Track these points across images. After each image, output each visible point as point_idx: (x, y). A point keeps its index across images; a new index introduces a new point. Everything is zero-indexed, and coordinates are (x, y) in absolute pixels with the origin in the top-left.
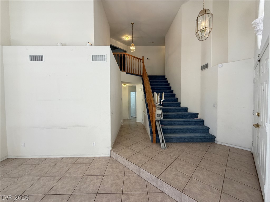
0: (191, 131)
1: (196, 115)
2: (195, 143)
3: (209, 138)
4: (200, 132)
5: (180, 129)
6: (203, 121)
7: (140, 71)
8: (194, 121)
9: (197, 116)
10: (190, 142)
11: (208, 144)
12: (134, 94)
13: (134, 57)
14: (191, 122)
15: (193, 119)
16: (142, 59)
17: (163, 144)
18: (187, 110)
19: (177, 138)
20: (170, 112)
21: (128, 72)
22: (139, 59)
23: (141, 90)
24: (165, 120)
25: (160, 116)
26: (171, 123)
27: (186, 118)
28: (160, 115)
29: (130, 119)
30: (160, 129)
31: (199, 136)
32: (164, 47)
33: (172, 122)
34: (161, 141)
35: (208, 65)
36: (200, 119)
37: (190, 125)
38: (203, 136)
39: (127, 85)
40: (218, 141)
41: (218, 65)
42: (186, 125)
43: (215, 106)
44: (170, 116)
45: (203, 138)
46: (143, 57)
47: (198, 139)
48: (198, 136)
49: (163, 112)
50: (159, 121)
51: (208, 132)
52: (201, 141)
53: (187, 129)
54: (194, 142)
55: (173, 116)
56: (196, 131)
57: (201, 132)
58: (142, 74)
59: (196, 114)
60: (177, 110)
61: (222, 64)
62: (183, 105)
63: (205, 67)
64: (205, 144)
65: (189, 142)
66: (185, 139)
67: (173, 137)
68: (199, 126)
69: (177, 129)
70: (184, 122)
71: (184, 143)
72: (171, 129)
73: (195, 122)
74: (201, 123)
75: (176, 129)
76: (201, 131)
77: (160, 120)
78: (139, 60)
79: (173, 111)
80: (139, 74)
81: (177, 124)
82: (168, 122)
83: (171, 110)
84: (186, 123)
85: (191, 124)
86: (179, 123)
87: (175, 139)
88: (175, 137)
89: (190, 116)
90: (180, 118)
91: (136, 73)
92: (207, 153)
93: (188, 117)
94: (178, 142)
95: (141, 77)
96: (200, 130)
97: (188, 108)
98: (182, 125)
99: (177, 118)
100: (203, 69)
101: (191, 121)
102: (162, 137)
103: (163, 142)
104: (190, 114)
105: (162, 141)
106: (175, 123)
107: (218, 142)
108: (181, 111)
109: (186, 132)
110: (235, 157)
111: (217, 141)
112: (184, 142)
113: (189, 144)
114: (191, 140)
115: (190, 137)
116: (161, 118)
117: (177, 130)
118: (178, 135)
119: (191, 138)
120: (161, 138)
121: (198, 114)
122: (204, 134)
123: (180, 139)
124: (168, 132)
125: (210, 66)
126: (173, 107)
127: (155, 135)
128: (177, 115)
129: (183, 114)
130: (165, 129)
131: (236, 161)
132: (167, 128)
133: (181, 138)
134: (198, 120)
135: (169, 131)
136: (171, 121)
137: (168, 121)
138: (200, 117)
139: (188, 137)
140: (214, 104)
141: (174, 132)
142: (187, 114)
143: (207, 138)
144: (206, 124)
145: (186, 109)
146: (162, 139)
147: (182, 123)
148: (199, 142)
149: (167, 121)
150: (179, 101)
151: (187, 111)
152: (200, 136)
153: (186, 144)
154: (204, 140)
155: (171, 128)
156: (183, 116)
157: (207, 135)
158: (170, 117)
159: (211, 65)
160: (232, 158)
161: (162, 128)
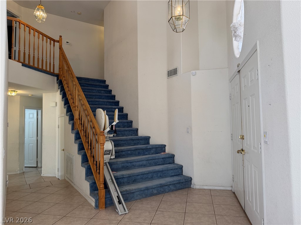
0: (159, 175)
1: (162, 148)
2: (167, 194)
3: (184, 181)
4: (171, 175)
5: (143, 174)
6: (173, 156)
7: (54, 65)
8: (161, 157)
9: (164, 149)
10: (161, 194)
11: (184, 192)
12: (33, 114)
13: (40, 33)
14: (157, 160)
15: (159, 155)
16: (58, 42)
17: (121, 205)
18: (149, 140)
19: (140, 190)
20: (123, 146)
21: (27, 62)
22: (51, 39)
23: (54, 104)
24: (117, 162)
25: (109, 154)
26: (127, 165)
27: (149, 155)
28: (110, 152)
29: (22, 171)
30: (112, 179)
31: (172, 181)
32: (102, 28)
33: (130, 164)
34: (116, 201)
35: (177, 70)
36: (168, 154)
37: (156, 164)
38: (177, 180)
39: (20, 92)
40: (195, 183)
41: (191, 72)
42: (151, 165)
43: (189, 131)
44: (124, 153)
45: (177, 183)
46: (61, 36)
47: (171, 186)
48: (170, 182)
49: (115, 146)
50: (107, 164)
51: (182, 174)
52: (175, 189)
53: (154, 172)
54: (166, 192)
55: (129, 152)
56: (165, 173)
57: (173, 175)
58: (57, 71)
59: (163, 146)
60: (135, 142)
61: (196, 71)
62: (142, 133)
63: (172, 73)
64: (180, 192)
65: (158, 193)
66: (153, 190)
67: (135, 190)
68: (168, 165)
69: (139, 175)
70: (147, 161)
71: (152, 198)
72: (129, 177)
73: (163, 158)
74: (171, 161)
75: (137, 175)
76: (172, 173)
77: (109, 163)
78: (52, 42)
79: (128, 144)
80: (52, 71)
81: (137, 166)
82: (123, 165)
83: (124, 142)
84: (150, 162)
85: (158, 164)
86: (141, 163)
87: (138, 193)
88: (139, 189)
89: (154, 149)
90: (139, 154)
91: (44, 68)
92: (188, 204)
93: (152, 151)
94: (143, 198)
95: (56, 78)
96: (172, 171)
97: (149, 138)
98: (145, 166)
99: (136, 155)
100: (169, 75)
101: (157, 157)
102: (116, 192)
103: (120, 202)
104: (155, 147)
105: (118, 200)
106: (134, 163)
107: (196, 186)
108: (141, 143)
109: (152, 178)
110: (219, 201)
111: (194, 185)
112: (152, 195)
113: (159, 197)
114: (161, 190)
115: (161, 184)
116: (112, 158)
117: (139, 177)
118: (142, 185)
119: (162, 186)
120: (114, 195)
121: (165, 145)
122: (178, 177)
123: (146, 191)
124: (124, 183)
125: (180, 72)
126: (126, 136)
127: (102, 192)
128: (136, 150)
129: (144, 148)
130: (119, 177)
131: (222, 205)
132: (123, 175)
133: (147, 189)
134: (167, 156)
135: (126, 180)
136: (127, 162)
137: (123, 162)
138: (167, 150)
139: (157, 185)
140: (188, 128)
141: (134, 181)
142: (151, 147)
143: (182, 182)
144: (178, 160)
145: (147, 139)
146: (117, 196)
147: (145, 163)
148: (173, 191)
149: (121, 162)
150: (134, 126)
151: (148, 143)
152: (174, 181)
153: (155, 198)
154: (178, 186)
155: (129, 175)
156: (145, 151)
157: (181, 177)
158: (124, 155)
159: (182, 72)
160: (217, 203)
161: (114, 177)
